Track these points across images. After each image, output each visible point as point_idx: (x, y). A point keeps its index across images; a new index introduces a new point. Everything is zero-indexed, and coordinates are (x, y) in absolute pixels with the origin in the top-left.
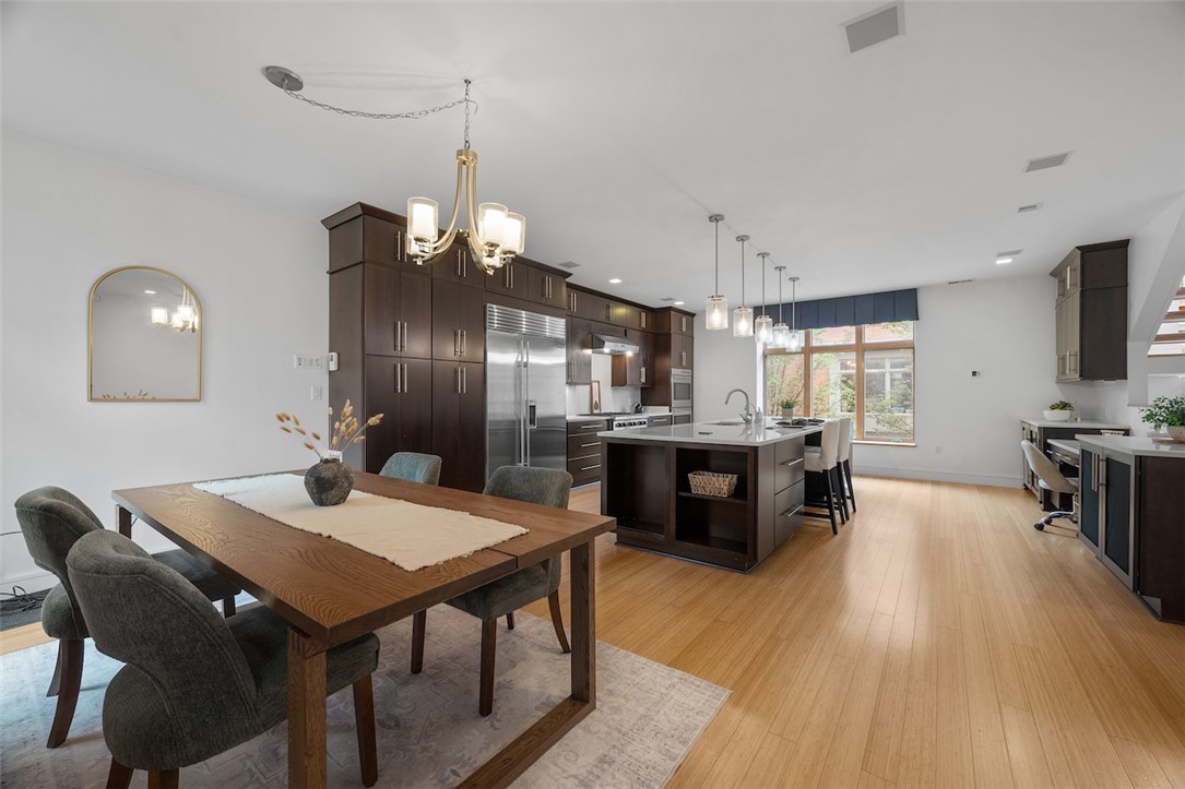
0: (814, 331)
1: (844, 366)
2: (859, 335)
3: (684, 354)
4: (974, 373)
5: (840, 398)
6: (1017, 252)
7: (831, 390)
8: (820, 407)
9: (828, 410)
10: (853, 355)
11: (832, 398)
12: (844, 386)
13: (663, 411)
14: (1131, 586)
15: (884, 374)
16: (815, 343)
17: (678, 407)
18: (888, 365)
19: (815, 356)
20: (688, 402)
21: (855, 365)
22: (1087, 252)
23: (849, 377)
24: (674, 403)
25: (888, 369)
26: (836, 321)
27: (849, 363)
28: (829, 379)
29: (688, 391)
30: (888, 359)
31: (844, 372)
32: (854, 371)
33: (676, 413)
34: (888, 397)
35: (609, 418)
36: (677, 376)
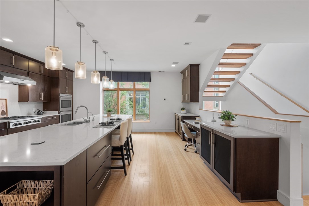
0: (120, 83)
1: (130, 95)
2: (134, 85)
3: (67, 88)
4: (164, 99)
5: (129, 104)
6: (177, 63)
7: (127, 103)
8: (123, 107)
9: (126, 108)
10: (133, 92)
11: (127, 105)
12: (130, 101)
13: (55, 113)
14: (232, 190)
15: (140, 98)
16: (121, 87)
17: (64, 111)
18: (141, 95)
19: (121, 92)
20: (70, 109)
21: (133, 95)
22: (192, 66)
23: (131, 98)
24: (61, 109)
25: (141, 96)
26: (127, 80)
27: (131, 94)
28: (126, 99)
29: (70, 104)
30: (141, 94)
31: (130, 97)
32: (133, 97)
33: (62, 113)
34: (141, 105)
35: (7, 121)
36: (63, 97)
